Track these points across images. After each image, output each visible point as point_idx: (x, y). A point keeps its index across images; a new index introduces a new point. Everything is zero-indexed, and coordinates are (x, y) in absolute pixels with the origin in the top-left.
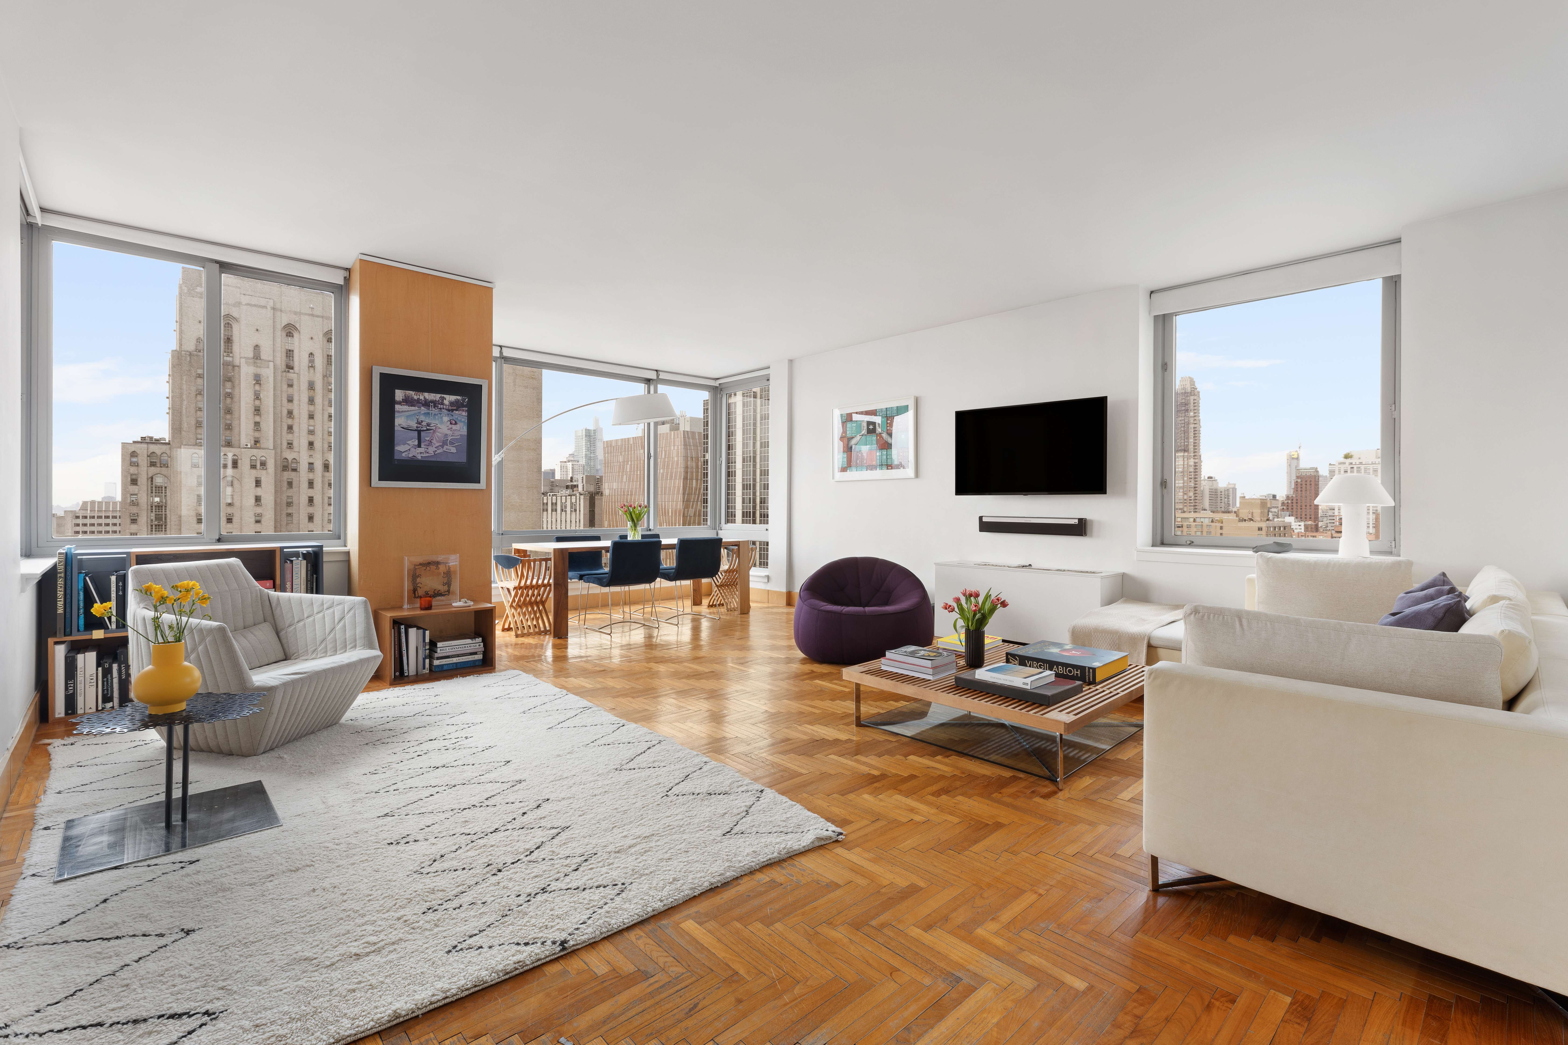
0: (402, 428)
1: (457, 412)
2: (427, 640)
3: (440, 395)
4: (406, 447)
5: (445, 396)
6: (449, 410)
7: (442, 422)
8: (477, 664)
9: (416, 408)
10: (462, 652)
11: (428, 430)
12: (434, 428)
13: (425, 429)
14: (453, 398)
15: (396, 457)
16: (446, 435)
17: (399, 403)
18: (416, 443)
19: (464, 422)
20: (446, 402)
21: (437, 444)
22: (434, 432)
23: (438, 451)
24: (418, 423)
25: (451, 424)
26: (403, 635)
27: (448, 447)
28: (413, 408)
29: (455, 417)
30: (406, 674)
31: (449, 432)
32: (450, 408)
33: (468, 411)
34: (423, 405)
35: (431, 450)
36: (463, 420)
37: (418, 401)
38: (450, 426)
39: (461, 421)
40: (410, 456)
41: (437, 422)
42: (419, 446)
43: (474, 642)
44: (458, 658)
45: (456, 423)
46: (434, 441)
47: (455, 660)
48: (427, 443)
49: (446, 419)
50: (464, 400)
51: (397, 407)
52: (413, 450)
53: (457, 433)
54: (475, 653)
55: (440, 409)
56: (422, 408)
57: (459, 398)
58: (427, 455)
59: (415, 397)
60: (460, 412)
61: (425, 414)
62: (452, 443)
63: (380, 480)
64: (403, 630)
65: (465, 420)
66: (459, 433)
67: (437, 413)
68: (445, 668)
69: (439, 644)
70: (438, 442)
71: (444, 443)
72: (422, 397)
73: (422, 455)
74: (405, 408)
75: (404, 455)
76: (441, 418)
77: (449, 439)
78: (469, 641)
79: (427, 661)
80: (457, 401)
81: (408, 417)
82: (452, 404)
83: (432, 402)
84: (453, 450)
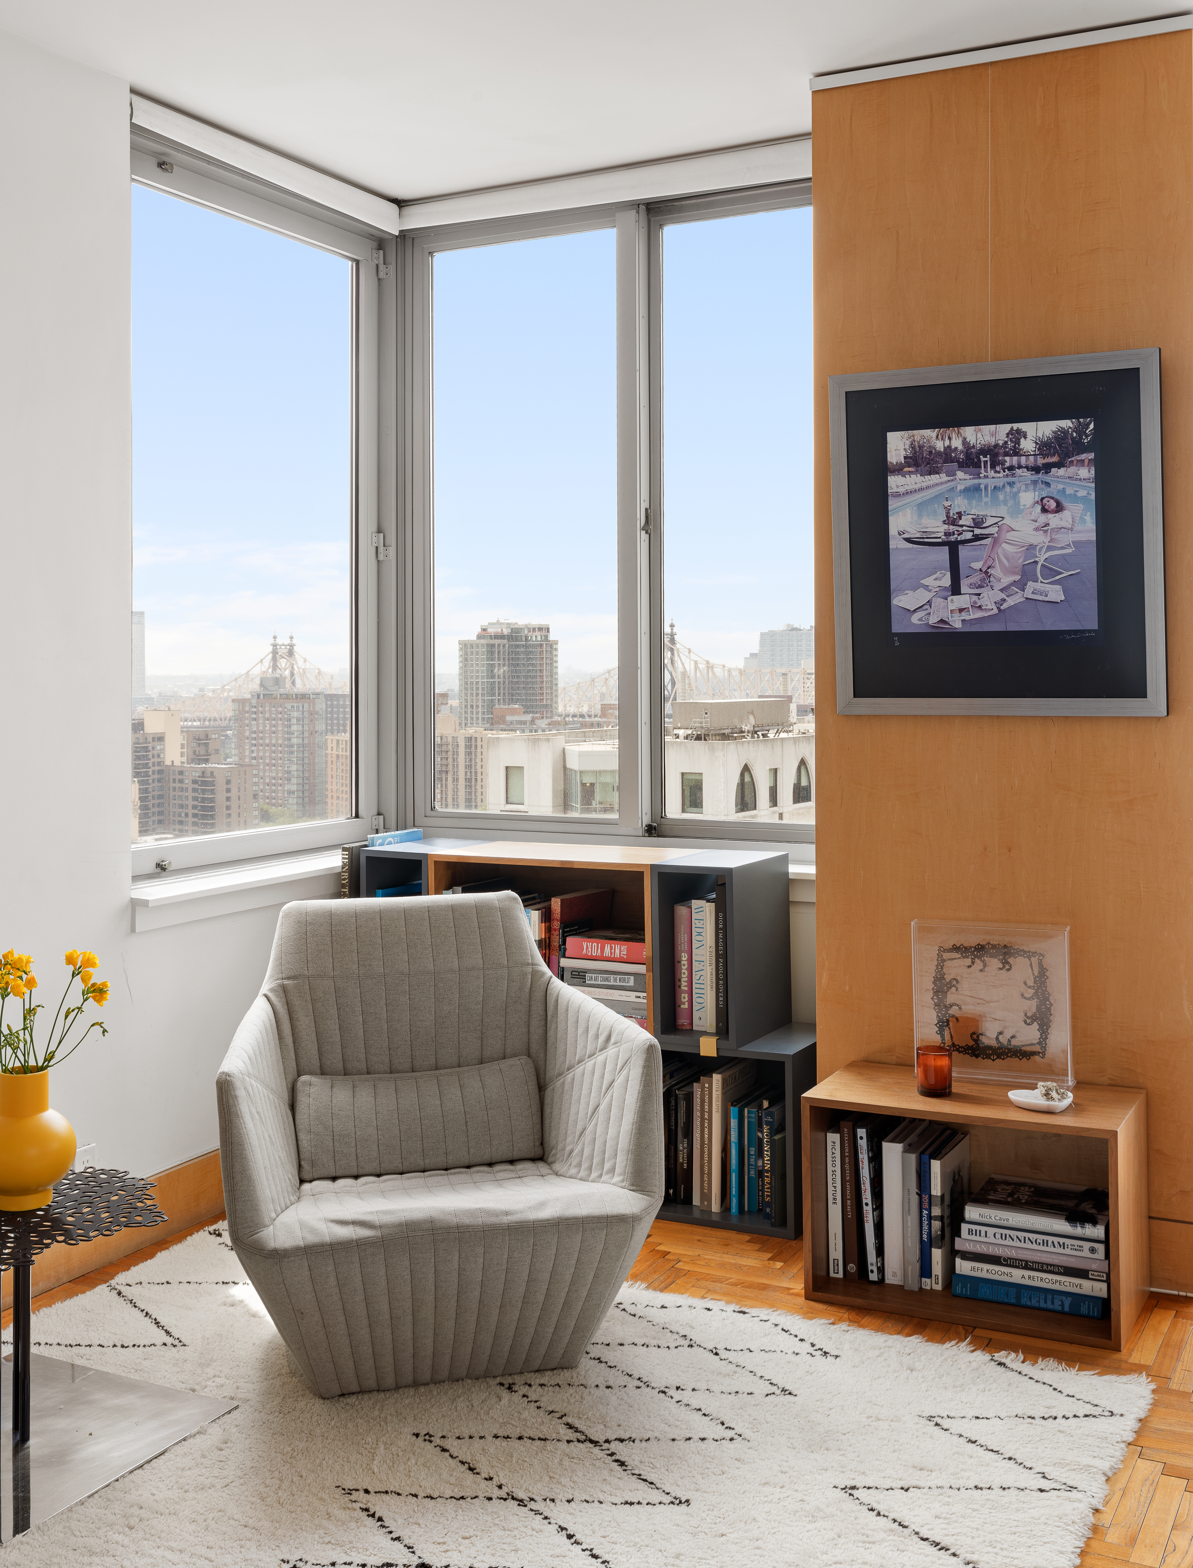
0: (908, 540)
1: (1062, 472)
2: (936, 1189)
3: (1005, 428)
4: (922, 597)
5: (1023, 426)
6: (1036, 469)
7: (1016, 511)
8: (1084, 1310)
9: (943, 477)
10: (1037, 1257)
11: (977, 538)
12: (993, 530)
13: (969, 536)
14: (1047, 428)
15: (896, 628)
16: (1031, 547)
17: (898, 470)
18: (947, 581)
19: (1084, 499)
20: (1027, 445)
21: (1006, 580)
22: (996, 541)
23: (1011, 602)
24: (952, 520)
25: (1044, 510)
26: (864, 1157)
27: (1038, 586)
28: (934, 479)
29: (1055, 488)
30: (874, 1277)
31: (1039, 539)
32: (1041, 461)
33: (1097, 463)
34: (962, 465)
35: (989, 599)
36: (1082, 493)
37: (948, 455)
38: (1043, 518)
39: (1075, 498)
40: (933, 620)
41: (1002, 511)
42: (955, 589)
43: (1078, 1231)
44: (1027, 1273)
45: (1059, 508)
46: (996, 572)
47: (1017, 1276)
48: (976, 579)
49: (1028, 498)
50: (1081, 430)
51: (894, 482)
52: (938, 602)
53: (1065, 539)
54: (1082, 1274)
55: (1011, 468)
56: (960, 474)
57: (1066, 424)
58: (979, 614)
59: (940, 446)
60: (1072, 470)
61: (967, 490)
62: (1049, 572)
63: (859, 692)
64: (863, 1144)
65: (1088, 492)
66: (1071, 537)
67: (1000, 483)
68: (984, 1292)
69: (972, 1212)
70: (1007, 571)
71: (1027, 574)
72: (957, 443)
73: (965, 616)
74: (913, 481)
75: (915, 619)
76: (1015, 495)
77: (1041, 558)
78: (1060, 1225)
79: (937, 1255)
80: (1060, 437)
81: (921, 507)
82: (1044, 447)
83: (985, 451)
84: (1056, 593)
